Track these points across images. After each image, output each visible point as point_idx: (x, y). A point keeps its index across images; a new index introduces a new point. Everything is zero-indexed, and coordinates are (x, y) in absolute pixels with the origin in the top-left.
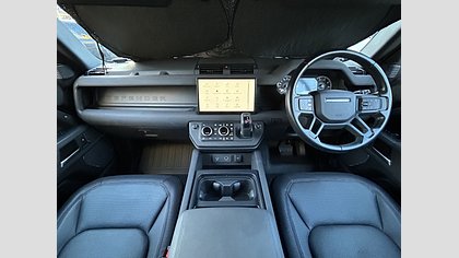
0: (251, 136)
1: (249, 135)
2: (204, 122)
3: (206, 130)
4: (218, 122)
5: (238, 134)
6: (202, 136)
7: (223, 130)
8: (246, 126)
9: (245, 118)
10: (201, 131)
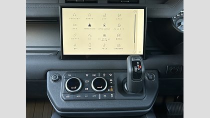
0: (142, 92)
1: (138, 90)
2: (69, 70)
3: (73, 84)
4: (91, 71)
5: (121, 89)
6: (66, 93)
7: (99, 83)
8: (136, 75)
9: (134, 64)
10: (64, 84)
